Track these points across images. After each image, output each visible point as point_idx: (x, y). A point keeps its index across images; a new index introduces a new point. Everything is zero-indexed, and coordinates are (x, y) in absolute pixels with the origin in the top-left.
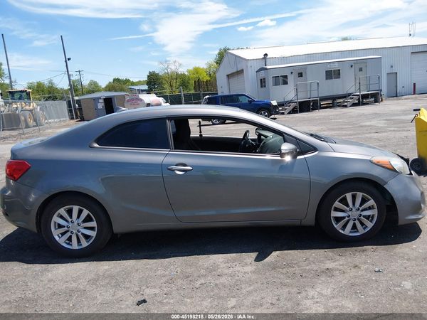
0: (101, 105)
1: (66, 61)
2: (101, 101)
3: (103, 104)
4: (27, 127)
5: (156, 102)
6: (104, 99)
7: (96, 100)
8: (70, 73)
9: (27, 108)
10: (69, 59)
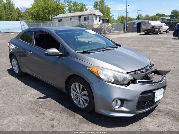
0: (135, 26)
1: (127, 7)
2: (136, 24)
3: (136, 25)
4: (104, 33)
5: (159, 25)
6: (137, 23)
7: (134, 23)
8: (127, 12)
9: (107, 26)
10: (128, 6)
